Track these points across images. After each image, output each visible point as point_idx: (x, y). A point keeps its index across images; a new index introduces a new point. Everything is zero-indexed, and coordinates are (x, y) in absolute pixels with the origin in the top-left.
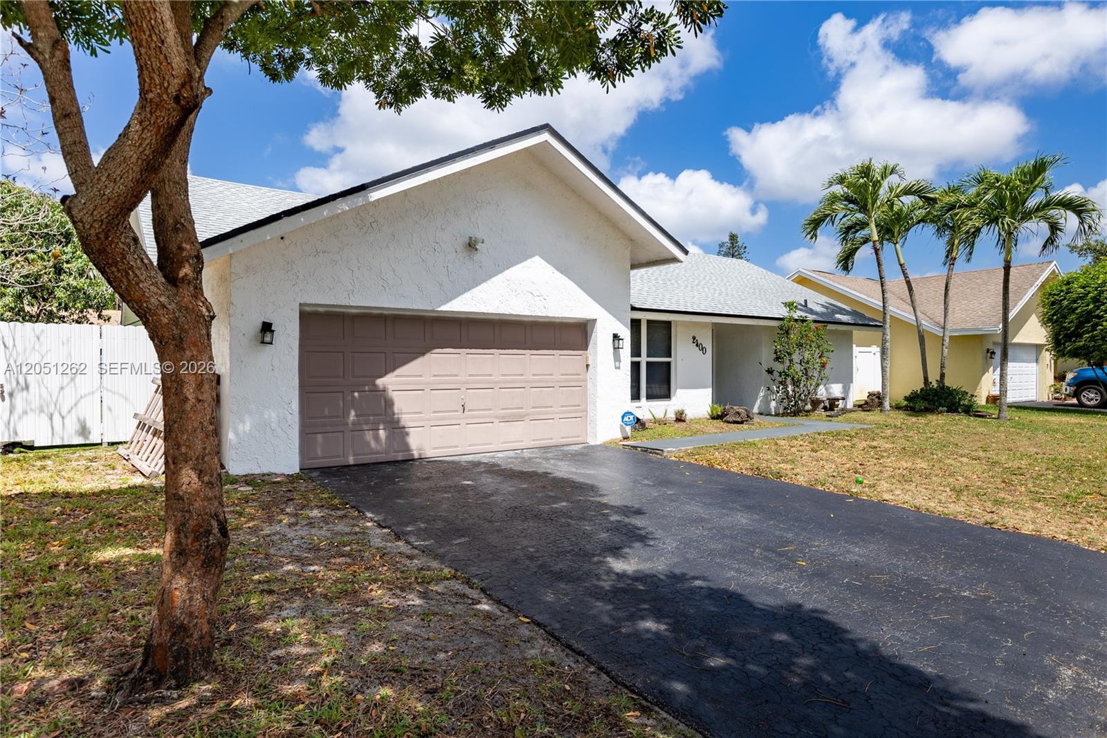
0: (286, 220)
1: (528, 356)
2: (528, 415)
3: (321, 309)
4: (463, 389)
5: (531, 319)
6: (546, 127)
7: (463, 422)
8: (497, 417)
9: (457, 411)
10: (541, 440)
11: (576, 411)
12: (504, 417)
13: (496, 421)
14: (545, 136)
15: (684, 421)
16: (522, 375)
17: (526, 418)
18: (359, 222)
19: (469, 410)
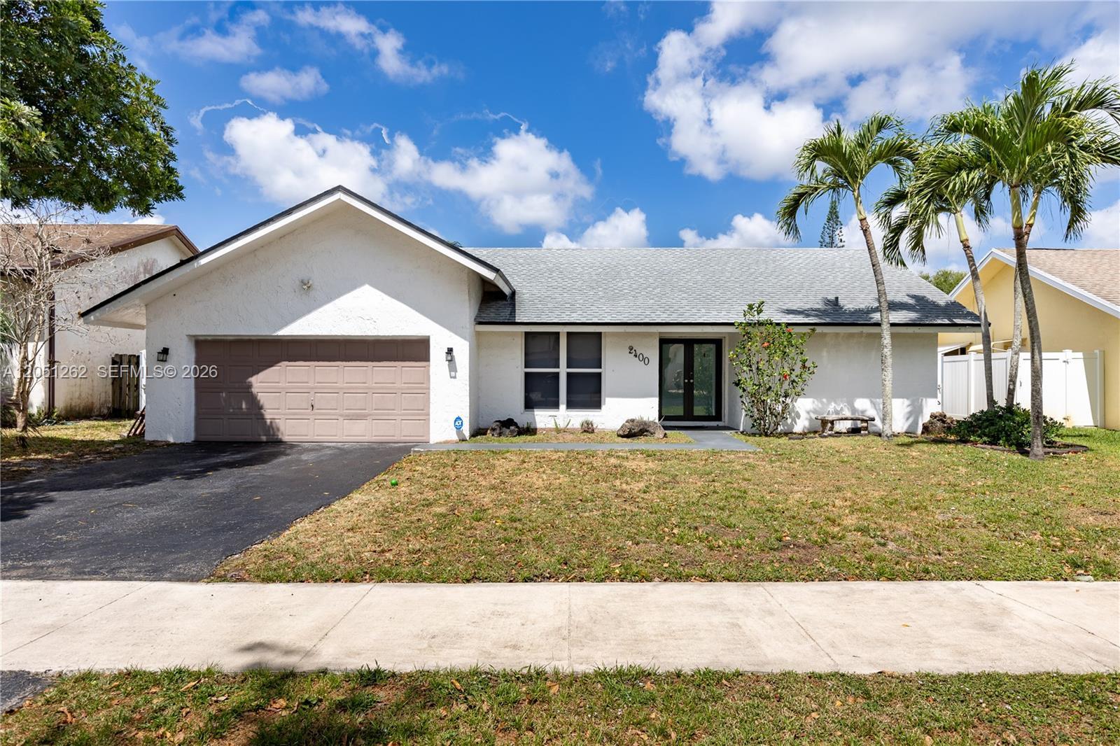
0: (143, 287)
1: (370, 368)
2: (370, 415)
3: (209, 338)
4: (312, 393)
5: (373, 338)
6: (339, 188)
7: (312, 418)
8: (341, 415)
9: (307, 409)
10: (383, 436)
11: (419, 415)
12: (346, 416)
13: (341, 419)
14: (339, 196)
15: (593, 431)
16: (365, 383)
17: (368, 418)
18: (222, 278)
19: (318, 409)
